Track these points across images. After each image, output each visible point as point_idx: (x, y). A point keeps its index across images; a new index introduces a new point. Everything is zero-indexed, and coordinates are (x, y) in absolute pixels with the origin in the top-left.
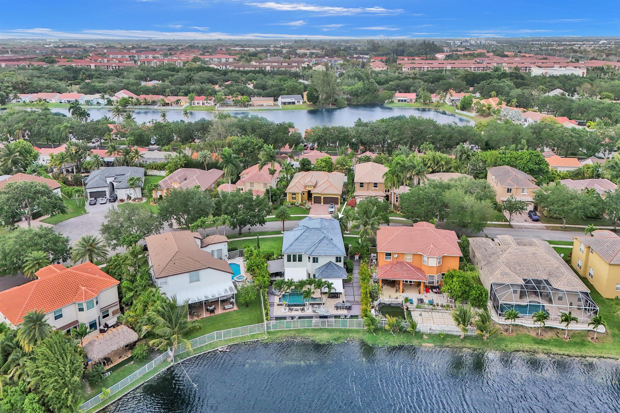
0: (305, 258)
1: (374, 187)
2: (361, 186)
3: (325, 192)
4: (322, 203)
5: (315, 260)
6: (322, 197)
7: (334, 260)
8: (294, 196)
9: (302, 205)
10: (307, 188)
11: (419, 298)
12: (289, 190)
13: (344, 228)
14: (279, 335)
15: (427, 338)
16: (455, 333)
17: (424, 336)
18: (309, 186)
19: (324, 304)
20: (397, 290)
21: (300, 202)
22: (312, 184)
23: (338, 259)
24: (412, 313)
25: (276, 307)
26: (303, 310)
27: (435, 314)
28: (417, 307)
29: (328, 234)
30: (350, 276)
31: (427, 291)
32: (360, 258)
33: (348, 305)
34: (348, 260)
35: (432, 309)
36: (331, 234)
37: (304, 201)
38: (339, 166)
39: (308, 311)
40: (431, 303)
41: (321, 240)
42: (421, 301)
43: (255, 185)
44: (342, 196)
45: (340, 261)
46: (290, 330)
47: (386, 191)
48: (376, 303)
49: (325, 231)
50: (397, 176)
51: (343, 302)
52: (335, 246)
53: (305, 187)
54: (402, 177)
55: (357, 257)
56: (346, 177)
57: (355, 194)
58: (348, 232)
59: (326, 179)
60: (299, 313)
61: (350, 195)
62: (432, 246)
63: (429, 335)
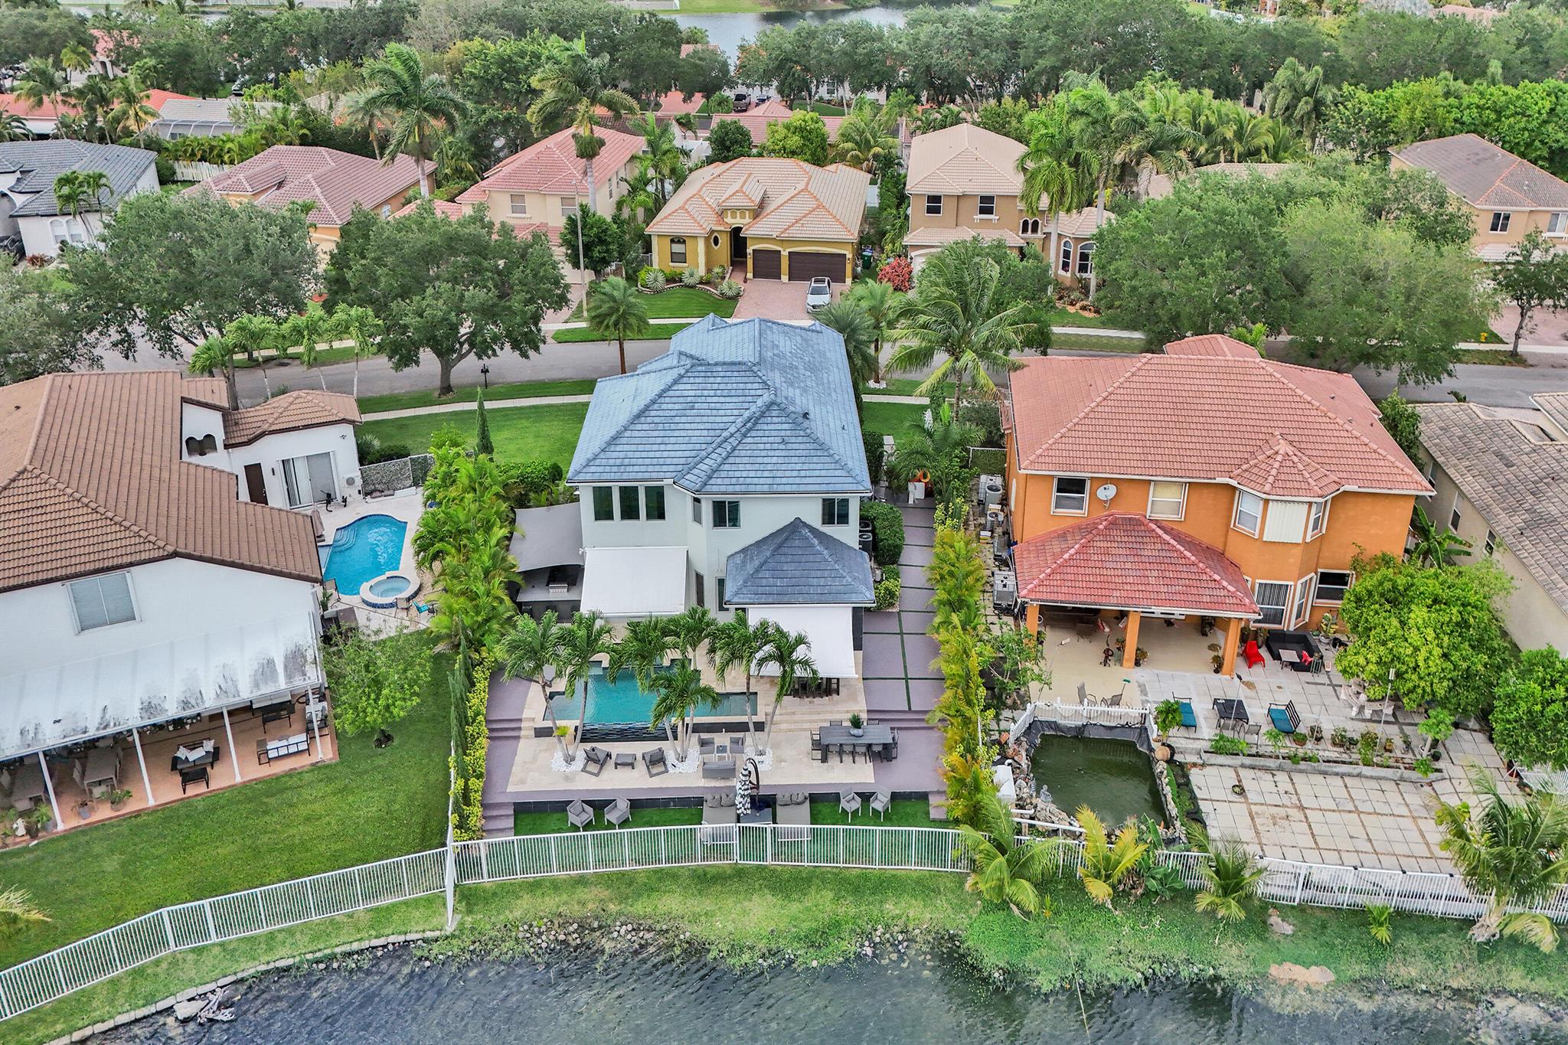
0: (677, 504)
1: (983, 211)
2: (930, 210)
3: (796, 233)
4: (785, 278)
5: (726, 514)
6: (785, 253)
7: (812, 514)
8: (678, 248)
9: (708, 283)
10: (729, 220)
11: (1221, 696)
12: (662, 225)
13: (862, 368)
14: (522, 908)
15: (1288, 929)
16: (1439, 908)
17: (1275, 919)
18: (734, 211)
19: (760, 727)
20: (1108, 654)
21: (701, 271)
22: (746, 203)
23: (835, 512)
24: (1196, 777)
25: (527, 747)
26: (656, 760)
27: (1312, 787)
28: (1220, 748)
29: (791, 392)
30: (889, 584)
31: (1251, 658)
32: (929, 493)
33: (878, 734)
34: (883, 507)
35: (1293, 758)
36: (805, 390)
37: (717, 270)
38: (849, 145)
39: (682, 767)
40: (1285, 723)
41: (755, 421)
42: (1230, 711)
43: (530, 202)
44: (859, 253)
45: (844, 519)
46: (581, 881)
47: (1025, 230)
48: (1015, 725)
49: (776, 378)
50: (1075, 163)
51: (856, 723)
52: (822, 447)
53: (721, 214)
54: (1095, 167)
55: (916, 491)
56: (875, 190)
57: (908, 239)
58: (883, 385)
59: (801, 186)
60: (637, 781)
61: (888, 247)
62: (1283, 447)
63: (1302, 910)
